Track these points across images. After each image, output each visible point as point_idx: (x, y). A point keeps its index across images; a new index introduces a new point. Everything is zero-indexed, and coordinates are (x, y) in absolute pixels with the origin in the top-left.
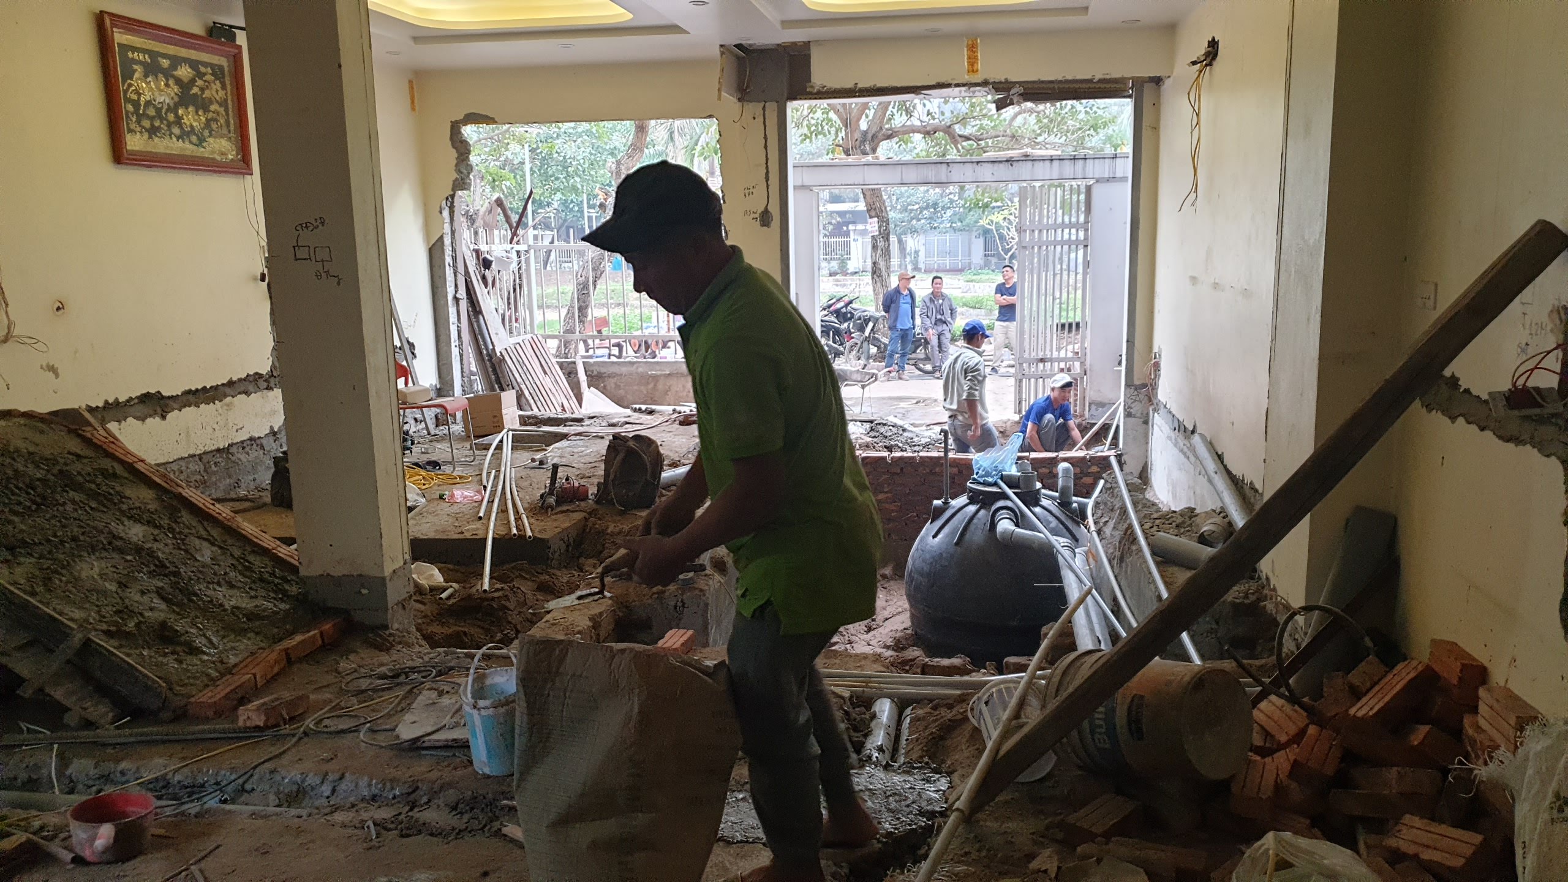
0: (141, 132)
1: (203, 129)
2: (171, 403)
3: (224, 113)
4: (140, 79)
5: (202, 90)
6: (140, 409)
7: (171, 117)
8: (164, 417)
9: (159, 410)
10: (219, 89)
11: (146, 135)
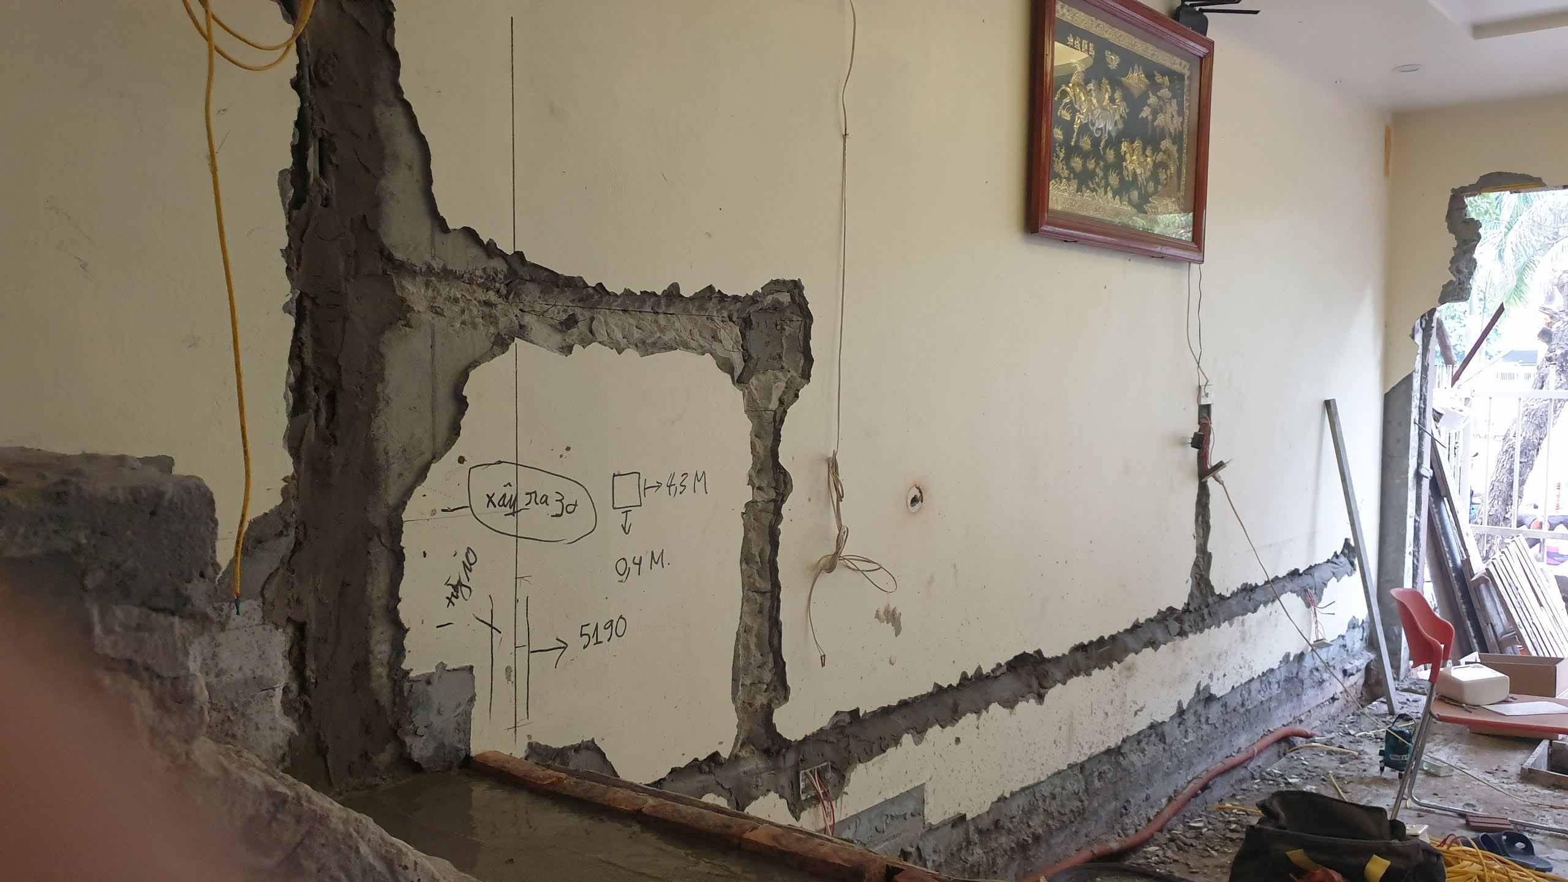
0: (1068, 179)
1: (1148, 181)
2: (1051, 669)
3: (1176, 156)
4: (1078, 85)
5: (1155, 113)
6: (1008, 684)
7: (1110, 155)
8: (1040, 698)
9: (1035, 683)
10: (1175, 113)
11: (1074, 185)
